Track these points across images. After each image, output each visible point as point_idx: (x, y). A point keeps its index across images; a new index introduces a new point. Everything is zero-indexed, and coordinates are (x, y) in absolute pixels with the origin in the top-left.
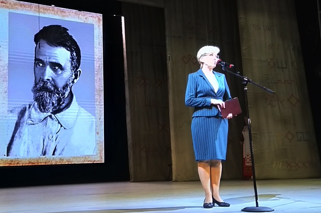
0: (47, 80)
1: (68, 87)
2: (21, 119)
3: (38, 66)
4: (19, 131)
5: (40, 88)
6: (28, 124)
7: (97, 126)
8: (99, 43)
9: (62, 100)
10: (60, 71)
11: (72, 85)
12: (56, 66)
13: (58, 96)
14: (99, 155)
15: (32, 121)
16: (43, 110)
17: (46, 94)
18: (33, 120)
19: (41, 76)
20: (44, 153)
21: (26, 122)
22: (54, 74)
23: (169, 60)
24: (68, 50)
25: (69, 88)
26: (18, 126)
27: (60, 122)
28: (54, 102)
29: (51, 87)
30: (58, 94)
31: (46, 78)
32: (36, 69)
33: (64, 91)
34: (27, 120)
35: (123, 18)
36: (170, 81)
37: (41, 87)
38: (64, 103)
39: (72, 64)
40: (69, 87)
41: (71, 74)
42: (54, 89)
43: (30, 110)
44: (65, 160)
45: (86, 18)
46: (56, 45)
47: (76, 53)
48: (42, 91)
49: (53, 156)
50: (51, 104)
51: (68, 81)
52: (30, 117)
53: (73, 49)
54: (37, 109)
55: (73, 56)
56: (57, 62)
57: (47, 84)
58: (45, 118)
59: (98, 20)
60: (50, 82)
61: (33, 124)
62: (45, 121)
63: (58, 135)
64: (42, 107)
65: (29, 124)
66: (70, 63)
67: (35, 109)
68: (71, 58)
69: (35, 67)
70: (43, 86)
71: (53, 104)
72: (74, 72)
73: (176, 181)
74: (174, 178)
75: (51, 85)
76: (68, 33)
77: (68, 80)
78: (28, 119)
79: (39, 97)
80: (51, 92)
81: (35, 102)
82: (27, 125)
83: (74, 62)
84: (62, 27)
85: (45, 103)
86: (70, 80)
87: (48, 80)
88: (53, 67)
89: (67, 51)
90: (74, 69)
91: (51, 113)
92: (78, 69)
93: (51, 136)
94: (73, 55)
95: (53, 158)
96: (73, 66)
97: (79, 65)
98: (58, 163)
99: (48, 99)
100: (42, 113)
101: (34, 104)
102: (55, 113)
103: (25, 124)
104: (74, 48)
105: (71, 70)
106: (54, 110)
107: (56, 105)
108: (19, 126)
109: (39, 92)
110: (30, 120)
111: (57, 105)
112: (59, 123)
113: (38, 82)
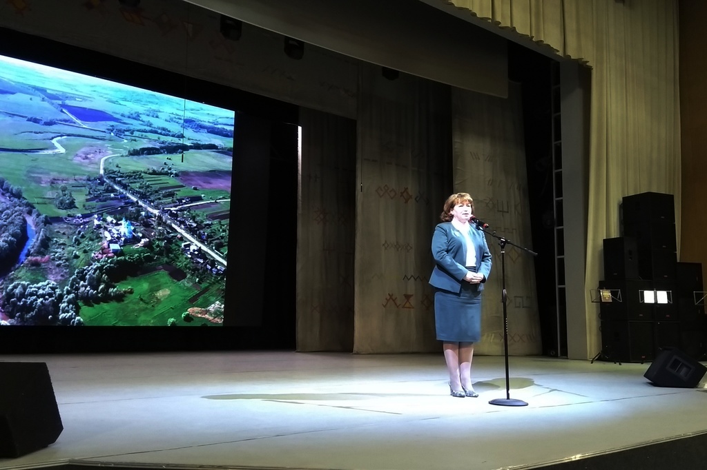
23: (361, 191)
35: (300, 129)
73: (358, 354)
74: (355, 349)
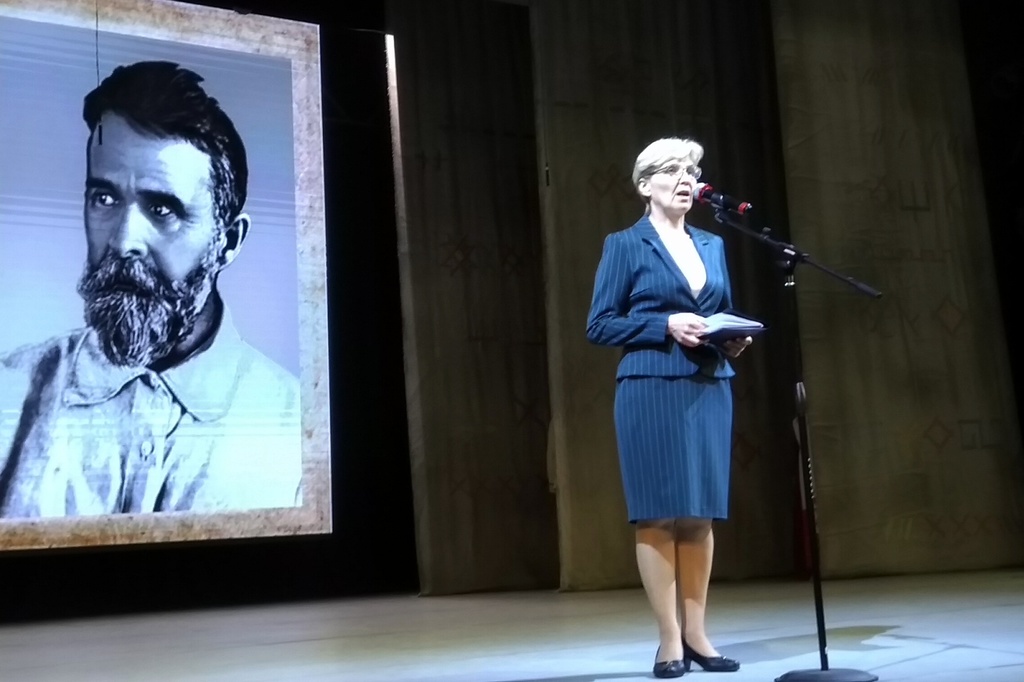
0: (129, 255)
1: (204, 277)
2: (44, 388)
3: (98, 204)
4: (36, 431)
5: (108, 281)
6: (68, 405)
7: (305, 410)
8: (310, 125)
9: (185, 321)
10: (175, 222)
11: (219, 272)
12: (162, 205)
13: (169, 307)
14: (314, 507)
15: (81, 395)
16: (119, 357)
17: (130, 303)
18: (83, 391)
19: (111, 242)
20: (126, 504)
21: (62, 401)
22: (155, 231)
23: (548, 185)
24: (201, 149)
25: (207, 282)
26: (33, 411)
27: (179, 397)
28: (158, 329)
29: (144, 276)
30: (172, 301)
31: (127, 246)
32: (93, 215)
33: (192, 291)
34: (63, 394)
35: (390, 40)
36: (551, 253)
37: (111, 276)
38: (190, 331)
39: (217, 199)
40: (207, 276)
41: (213, 230)
42: (157, 285)
43: (74, 358)
44: (197, 528)
45: (264, 37)
46: (160, 130)
47: (229, 157)
48: (115, 293)
49: (158, 514)
50: (146, 338)
51: (206, 254)
52: (73, 382)
53: (221, 147)
54: (98, 351)
55: (221, 171)
56: (164, 190)
57: (132, 265)
58: (127, 386)
59: (305, 46)
60: (141, 261)
61: (86, 406)
62: (126, 395)
63: (172, 443)
64: (116, 344)
65: (71, 407)
66: (209, 194)
67: (91, 353)
68: (212, 176)
69: (90, 210)
70: (118, 272)
71: (153, 336)
72: (226, 225)
73: (573, 589)
74: (565, 579)
75: (145, 272)
76: (201, 90)
77: (204, 251)
78: (67, 387)
79: (103, 312)
80: (143, 293)
81: (91, 328)
82: (63, 410)
83: (224, 189)
84: (182, 70)
85: (124, 332)
86: (209, 253)
87: (136, 252)
88: (153, 209)
89: (199, 153)
90: (226, 214)
91: (148, 366)
92: (238, 213)
93: (147, 447)
94: (219, 165)
95: (157, 519)
96: (221, 203)
97: (242, 201)
98: (174, 539)
99: (136, 319)
100: (114, 369)
101: (88, 335)
102: (159, 366)
103: (57, 404)
104: (222, 142)
105: (215, 218)
106: (157, 355)
107: (165, 339)
108: (38, 414)
109: (104, 296)
110: (73, 392)
111: (170, 340)
112: (175, 399)
113: (101, 261)
